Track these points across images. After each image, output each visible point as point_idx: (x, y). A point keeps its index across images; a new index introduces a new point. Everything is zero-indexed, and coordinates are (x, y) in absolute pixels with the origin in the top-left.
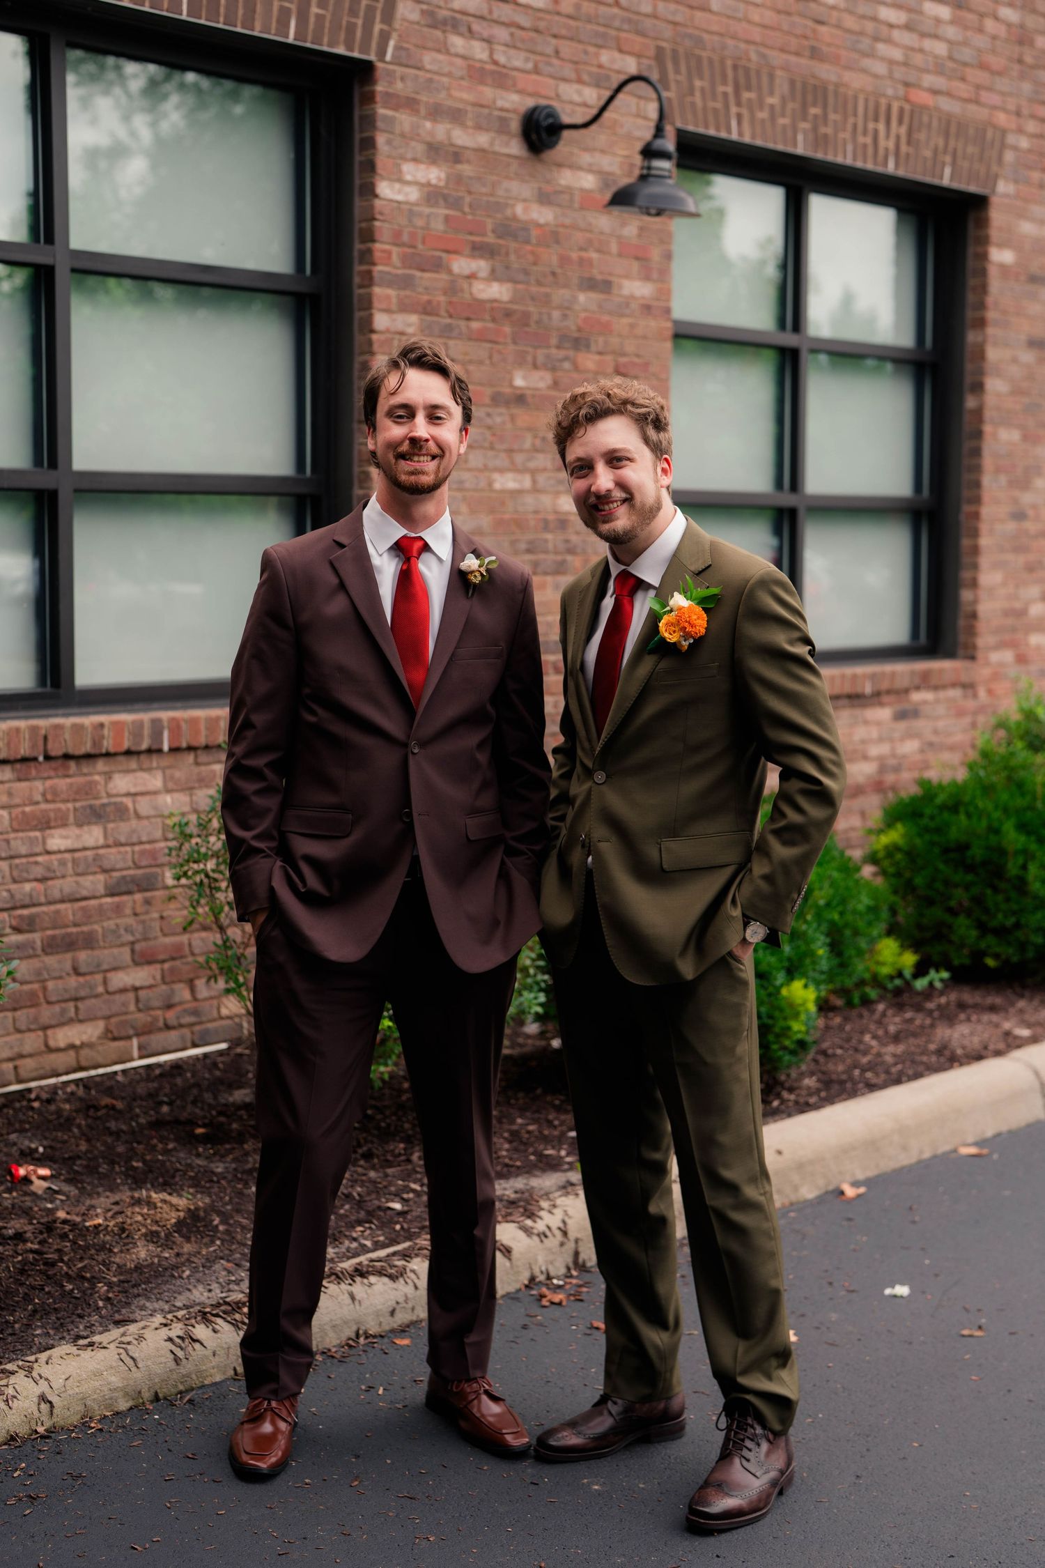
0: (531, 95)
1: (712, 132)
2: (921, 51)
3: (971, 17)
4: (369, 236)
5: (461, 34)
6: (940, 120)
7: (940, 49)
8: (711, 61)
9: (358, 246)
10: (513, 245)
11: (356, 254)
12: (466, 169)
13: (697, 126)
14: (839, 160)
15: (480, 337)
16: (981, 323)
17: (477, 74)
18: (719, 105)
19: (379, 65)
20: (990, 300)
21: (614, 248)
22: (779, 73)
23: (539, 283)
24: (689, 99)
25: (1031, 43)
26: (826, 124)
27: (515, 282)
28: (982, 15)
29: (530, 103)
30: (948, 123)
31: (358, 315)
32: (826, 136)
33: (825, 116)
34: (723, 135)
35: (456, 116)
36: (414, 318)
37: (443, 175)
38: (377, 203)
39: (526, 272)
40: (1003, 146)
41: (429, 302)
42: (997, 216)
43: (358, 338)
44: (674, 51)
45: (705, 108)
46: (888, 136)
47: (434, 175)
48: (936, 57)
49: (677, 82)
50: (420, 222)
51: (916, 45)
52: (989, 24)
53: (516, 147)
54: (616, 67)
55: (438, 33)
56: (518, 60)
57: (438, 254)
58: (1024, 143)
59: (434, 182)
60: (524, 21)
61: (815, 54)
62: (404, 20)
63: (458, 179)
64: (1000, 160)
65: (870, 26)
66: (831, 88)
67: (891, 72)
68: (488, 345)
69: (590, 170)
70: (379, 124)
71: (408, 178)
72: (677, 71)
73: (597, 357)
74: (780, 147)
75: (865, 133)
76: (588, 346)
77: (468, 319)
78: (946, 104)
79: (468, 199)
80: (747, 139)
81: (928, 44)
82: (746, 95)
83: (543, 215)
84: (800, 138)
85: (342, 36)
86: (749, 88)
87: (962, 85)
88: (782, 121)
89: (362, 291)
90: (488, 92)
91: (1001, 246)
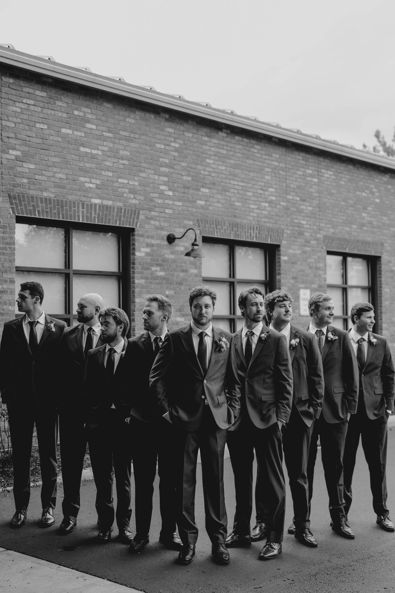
0: (169, 231)
1: (210, 236)
2: (261, 213)
3: (273, 205)
4: (134, 263)
5: (153, 220)
6: (267, 228)
7: (266, 213)
8: (210, 220)
9: (132, 266)
10: (165, 263)
11: (131, 267)
12: (155, 248)
13: (207, 234)
14: (242, 239)
15: (158, 284)
16: (280, 274)
17: (157, 228)
18: (212, 230)
19: (136, 228)
20: (281, 268)
21: (188, 263)
22: (226, 221)
23: (171, 271)
24: (205, 229)
25: (289, 209)
26: (238, 232)
27: (166, 271)
28: (276, 205)
29: (169, 233)
30: (269, 229)
31: (132, 280)
32: (238, 234)
33: (238, 230)
34: (213, 236)
35: (152, 237)
36: (144, 280)
37: (150, 250)
38: (135, 257)
39: (168, 269)
40: (283, 233)
41: (147, 277)
42: (282, 249)
43: (132, 285)
44: (201, 219)
45: (209, 231)
46: (254, 233)
47: (148, 250)
48: (265, 214)
49: (202, 226)
50: (145, 260)
51: (260, 212)
52: (278, 206)
53: (166, 243)
54: (188, 224)
55: (148, 221)
56: (166, 224)
57: (149, 266)
58: (289, 232)
59: (148, 251)
60: (167, 216)
61: (235, 216)
62: (141, 218)
63: (153, 251)
64: (283, 236)
65: (248, 209)
66: (239, 224)
67: (254, 219)
68: (160, 285)
69: (182, 246)
70: (136, 240)
71: (142, 251)
72: (202, 223)
73: (185, 287)
74: (227, 238)
75: (248, 233)
76: (182, 284)
77: (156, 280)
78: (268, 225)
79: (155, 254)
80: (219, 237)
81: (263, 212)
82: (218, 227)
83: (172, 257)
84: (232, 235)
85: (128, 223)
86: (219, 225)
87: (272, 220)
88: (227, 232)
89: (132, 275)
90: (159, 232)
91: (284, 256)
